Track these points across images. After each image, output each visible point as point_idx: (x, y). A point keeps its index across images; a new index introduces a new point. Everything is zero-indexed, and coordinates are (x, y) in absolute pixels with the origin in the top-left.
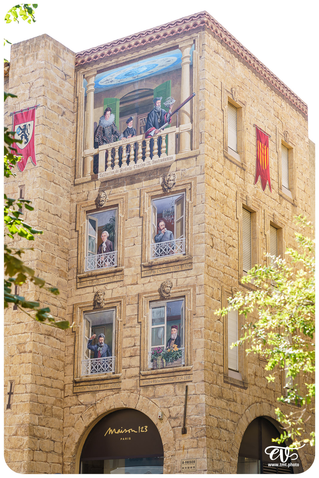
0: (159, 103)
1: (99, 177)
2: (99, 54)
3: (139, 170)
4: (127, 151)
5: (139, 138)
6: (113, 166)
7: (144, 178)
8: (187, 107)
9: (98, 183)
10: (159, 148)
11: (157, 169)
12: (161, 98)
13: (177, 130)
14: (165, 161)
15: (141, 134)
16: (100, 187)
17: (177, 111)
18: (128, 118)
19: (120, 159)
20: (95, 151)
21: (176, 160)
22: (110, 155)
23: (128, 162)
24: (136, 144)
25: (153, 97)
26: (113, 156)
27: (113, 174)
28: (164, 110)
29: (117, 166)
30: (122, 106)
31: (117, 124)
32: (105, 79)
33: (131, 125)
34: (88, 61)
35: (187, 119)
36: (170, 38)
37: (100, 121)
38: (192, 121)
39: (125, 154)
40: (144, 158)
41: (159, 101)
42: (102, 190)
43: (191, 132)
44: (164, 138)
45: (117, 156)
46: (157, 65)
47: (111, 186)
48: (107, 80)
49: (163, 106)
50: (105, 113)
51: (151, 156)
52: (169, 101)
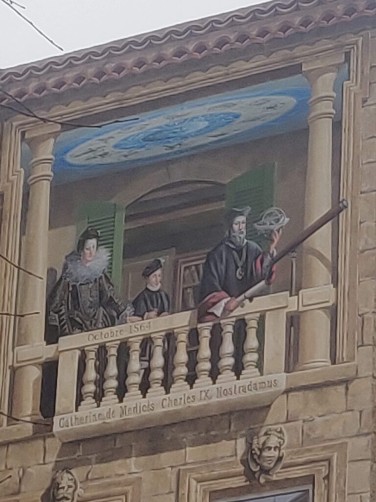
0: (240, 223)
1: (56, 428)
2: (70, 75)
3: (177, 412)
4: (142, 355)
5: (181, 320)
6: (99, 397)
7: (190, 436)
8: (321, 240)
9: (54, 445)
10: (239, 353)
11: (231, 413)
12: (248, 210)
13: (293, 304)
14: (254, 392)
15: (185, 308)
16: (58, 456)
17: (292, 248)
18: (148, 260)
19: (123, 376)
20: (47, 352)
21: (287, 392)
22: (91, 364)
23: (145, 387)
24: (170, 337)
25: (223, 205)
26: (101, 369)
27: (100, 422)
28: (253, 244)
29: (110, 398)
30: (131, 226)
31: (117, 278)
32: (84, 147)
33: (155, 282)
34: (37, 95)
35: (321, 273)
36: (277, 43)
37: (65, 267)
38: (335, 281)
39: (135, 364)
40: (191, 379)
41: (241, 219)
42: (63, 466)
43: (333, 312)
44: (254, 323)
45: (112, 369)
46: (237, 116)
47: (93, 457)
48: (92, 151)
49: (252, 233)
50: (81, 245)
51: (214, 374)
52: (272, 219)
